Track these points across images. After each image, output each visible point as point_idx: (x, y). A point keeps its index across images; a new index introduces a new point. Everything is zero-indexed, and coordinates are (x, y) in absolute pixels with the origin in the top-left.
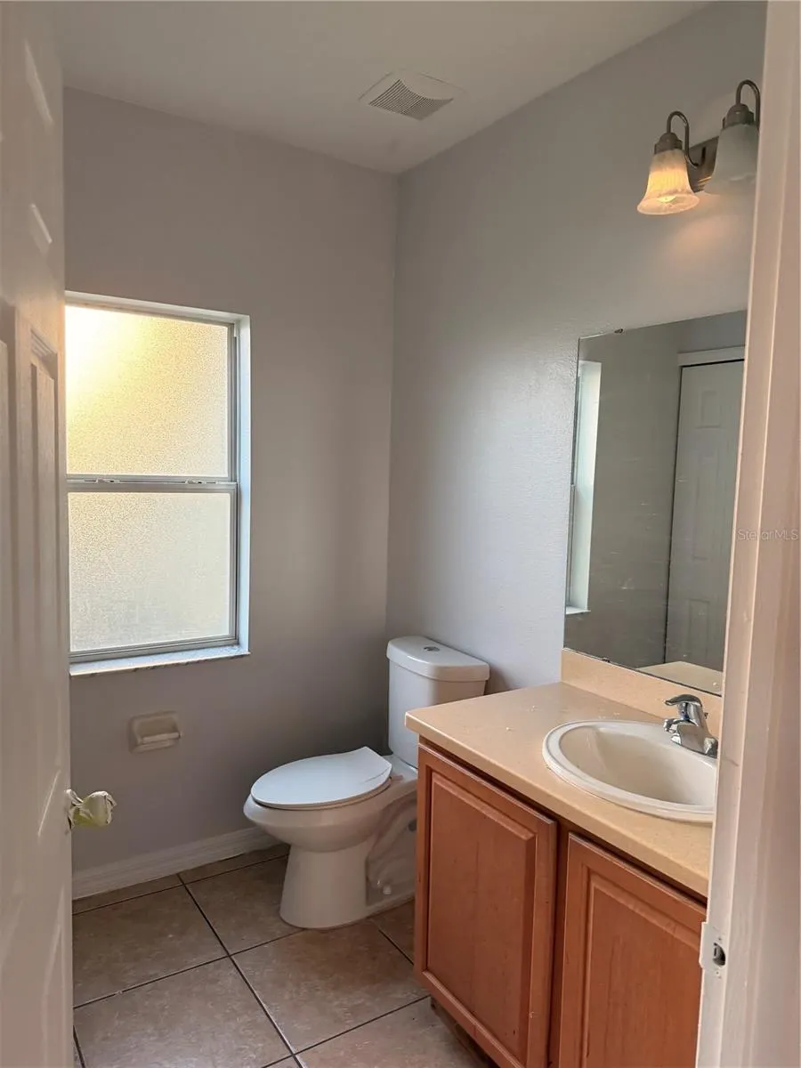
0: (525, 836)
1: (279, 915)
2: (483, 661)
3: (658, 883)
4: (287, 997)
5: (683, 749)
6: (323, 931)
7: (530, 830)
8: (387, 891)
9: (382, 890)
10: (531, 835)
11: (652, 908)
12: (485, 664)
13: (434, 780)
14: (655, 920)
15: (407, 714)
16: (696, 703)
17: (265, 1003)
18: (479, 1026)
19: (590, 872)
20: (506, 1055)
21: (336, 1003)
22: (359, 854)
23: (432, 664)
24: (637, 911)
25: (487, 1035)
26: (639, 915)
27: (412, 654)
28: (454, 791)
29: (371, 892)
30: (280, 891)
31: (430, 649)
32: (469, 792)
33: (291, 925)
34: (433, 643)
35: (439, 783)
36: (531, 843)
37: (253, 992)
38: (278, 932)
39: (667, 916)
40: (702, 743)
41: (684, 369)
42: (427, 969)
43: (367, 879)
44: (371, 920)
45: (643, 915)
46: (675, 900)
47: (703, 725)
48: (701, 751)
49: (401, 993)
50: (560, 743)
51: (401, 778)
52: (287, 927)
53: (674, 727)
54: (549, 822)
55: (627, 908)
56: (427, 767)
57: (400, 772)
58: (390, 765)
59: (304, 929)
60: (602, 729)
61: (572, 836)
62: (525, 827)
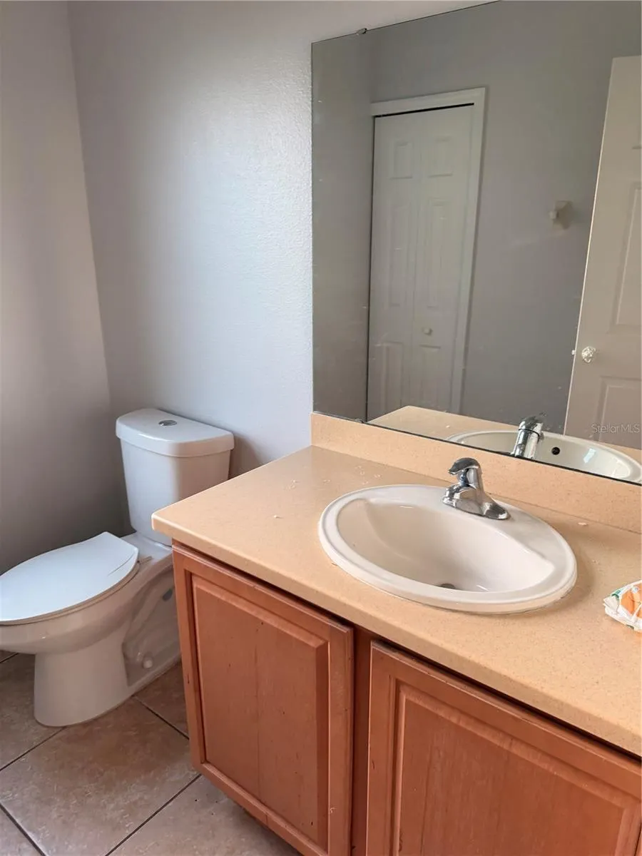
0: (314, 643)
1: (34, 718)
2: (227, 430)
3: (490, 698)
4: (55, 815)
5: (459, 511)
6: (85, 725)
7: (321, 638)
8: (148, 664)
9: (142, 666)
10: (321, 642)
11: (479, 721)
12: (228, 433)
13: (195, 585)
14: (486, 735)
15: (154, 516)
16: (474, 467)
17: (30, 830)
18: (270, 814)
19: (398, 684)
20: (304, 841)
21: (112, 806)
22: (113, 644)
23: (173, 441)
24: (462, 724)
25: (282, 824)
26: (465, 730)
27: (146, 432)
28: (222, 596)
29: (131, 669)
30: (32, 688)
31: (166, 423)
32: (240, 597)
33: (48, 727)
34: (169, 416)
35: (203, 588)
36: (322, 651)
37: (14, 821)
38: (36, 738)
39: (501, 731)
40: (480, 505)
41: (377, 119)
42: (206, 761)
43: (125, 656)
44: (136, 698)
45: (470, 728)
46: (513, 717)
47: (480, 487)
48: (478, 512)
49: (179, 773)
50: (337, 524)
51: (150, 559)
52: (45, 729)
53: (457, 496)
54: (345, 630)
55: (449, 721)
56: (185, 571)
57: (147, 554)
58: (136, 550)
59: (64, 728)
60: (373, 500)
61: (374, 647)
62: (312, 633)
